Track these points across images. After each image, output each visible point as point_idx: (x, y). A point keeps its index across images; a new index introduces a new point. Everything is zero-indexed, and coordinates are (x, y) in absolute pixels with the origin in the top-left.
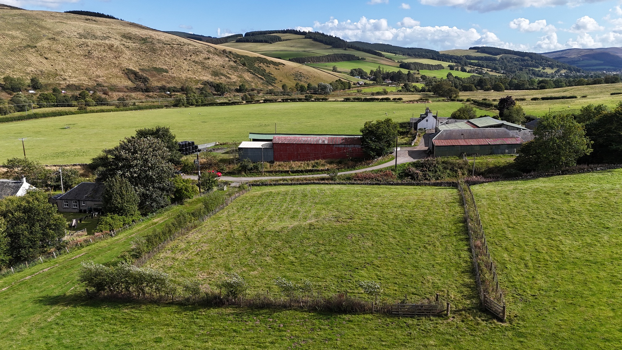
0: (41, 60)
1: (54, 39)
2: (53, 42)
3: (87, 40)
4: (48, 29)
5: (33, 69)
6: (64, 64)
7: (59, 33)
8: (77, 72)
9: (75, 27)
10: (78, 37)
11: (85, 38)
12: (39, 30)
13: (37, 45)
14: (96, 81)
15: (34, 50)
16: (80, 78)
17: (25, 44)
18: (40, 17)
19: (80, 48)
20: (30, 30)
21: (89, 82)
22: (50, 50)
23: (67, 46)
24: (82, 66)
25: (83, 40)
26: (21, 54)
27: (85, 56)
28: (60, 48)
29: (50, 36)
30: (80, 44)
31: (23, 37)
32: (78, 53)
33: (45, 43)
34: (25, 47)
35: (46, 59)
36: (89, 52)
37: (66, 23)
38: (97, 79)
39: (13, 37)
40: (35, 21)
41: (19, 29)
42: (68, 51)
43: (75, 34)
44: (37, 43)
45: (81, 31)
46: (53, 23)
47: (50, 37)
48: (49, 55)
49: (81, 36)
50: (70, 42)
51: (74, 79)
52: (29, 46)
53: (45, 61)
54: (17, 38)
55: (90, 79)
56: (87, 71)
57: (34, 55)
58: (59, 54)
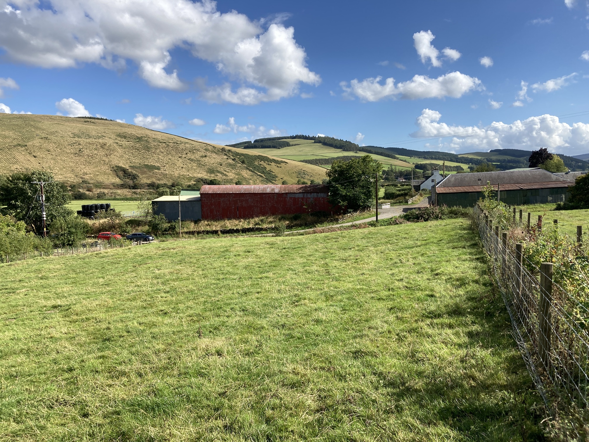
0: (29, 159)
1: (46, 138)
2: (45, 141)
3: (80, 139)
4: (43, 130)
5: (18, 167)
6: (52, 162)
7: (52, 133)
8: (64, 169)
9: (71, 128)
10: (71, 136)
11: (79, 137)
12: (33, 130)
13: (27, 144)
14: (82, 178)
15: (24, 148)
16: (66, 175)
17: (15, 143)
18: (39, 119)
19: (71, 146)
20: (24, 130)
21: (74, 179)
22: (41, 148)
23: (59, 145)
24: (70, 164)
25: (76, 139)
26: (9, 152)
27: (75, 154)
28: (51, 146)
29: (43, 135)
30: (72, 143)
31: (15, 137)
32: (68, 151)
33: (37, 142)
34: (15, 146)
35: (35, 157)
36: (80, 150)
37: (62, 125)
38: (84, 177)
39: (5, 137)
40: (32, 123)
41: (13, 129)
42: (58, 149)
43: (70, 134)
44: (28, 142)
45: (76, 131)
46: (50, 124)
47: (43, 137)
48: (39, 154)
49: (75, 135)
50: (62, 141)
51: (60, 177)
52: (20, 145)
53: (32, 159)
54: (8, 137)
55: (76, 176)
56: (75, 169)
57: (23, 153)
58: (49, 153)
